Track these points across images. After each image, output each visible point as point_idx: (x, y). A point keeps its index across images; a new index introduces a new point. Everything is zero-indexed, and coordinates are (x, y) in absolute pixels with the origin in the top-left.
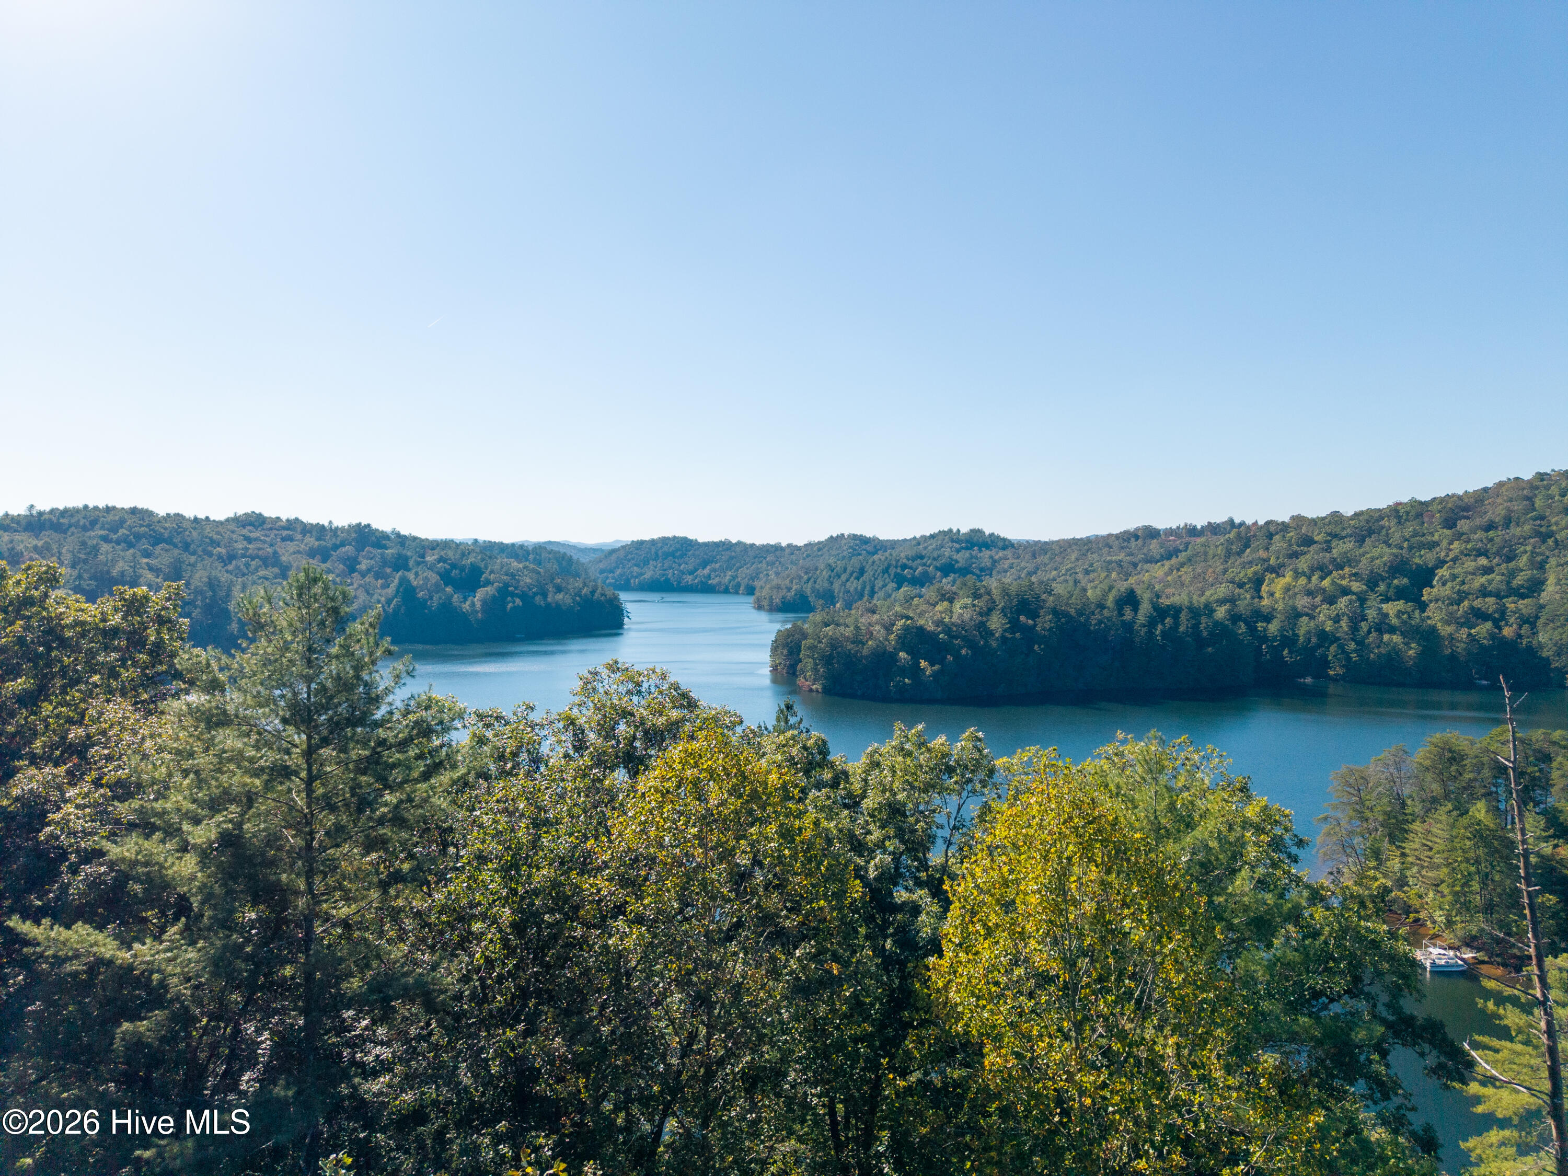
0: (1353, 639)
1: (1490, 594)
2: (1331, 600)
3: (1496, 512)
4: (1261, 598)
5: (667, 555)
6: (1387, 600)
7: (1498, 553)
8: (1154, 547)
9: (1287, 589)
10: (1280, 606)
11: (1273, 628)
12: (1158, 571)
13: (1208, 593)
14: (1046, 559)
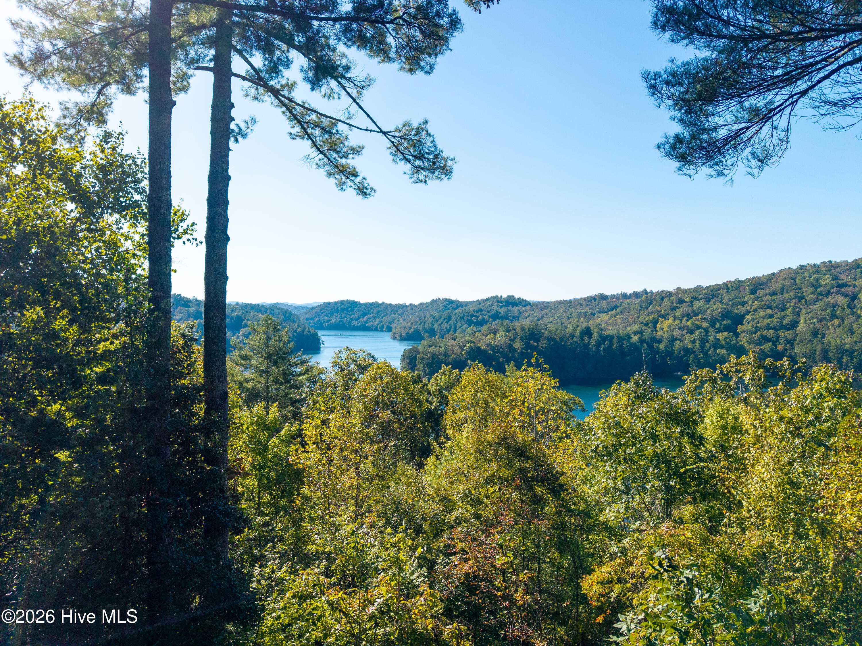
0: (702, 352)
1: (771, 328)
2: (691, 332)
3: (776, 286)
4: (656, 331)
5: (343, 310)
6: (719, 331)
7: (777, 307)
8: (604, 304)
9: (670, 326)
10: (665, 335)
11: (662, 346)
12: (605, 317)
13: (629, 329)
14: (547, 311)
